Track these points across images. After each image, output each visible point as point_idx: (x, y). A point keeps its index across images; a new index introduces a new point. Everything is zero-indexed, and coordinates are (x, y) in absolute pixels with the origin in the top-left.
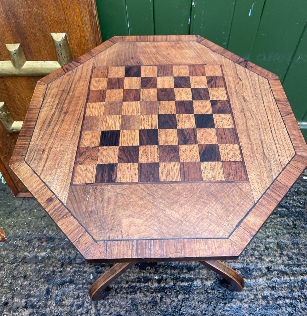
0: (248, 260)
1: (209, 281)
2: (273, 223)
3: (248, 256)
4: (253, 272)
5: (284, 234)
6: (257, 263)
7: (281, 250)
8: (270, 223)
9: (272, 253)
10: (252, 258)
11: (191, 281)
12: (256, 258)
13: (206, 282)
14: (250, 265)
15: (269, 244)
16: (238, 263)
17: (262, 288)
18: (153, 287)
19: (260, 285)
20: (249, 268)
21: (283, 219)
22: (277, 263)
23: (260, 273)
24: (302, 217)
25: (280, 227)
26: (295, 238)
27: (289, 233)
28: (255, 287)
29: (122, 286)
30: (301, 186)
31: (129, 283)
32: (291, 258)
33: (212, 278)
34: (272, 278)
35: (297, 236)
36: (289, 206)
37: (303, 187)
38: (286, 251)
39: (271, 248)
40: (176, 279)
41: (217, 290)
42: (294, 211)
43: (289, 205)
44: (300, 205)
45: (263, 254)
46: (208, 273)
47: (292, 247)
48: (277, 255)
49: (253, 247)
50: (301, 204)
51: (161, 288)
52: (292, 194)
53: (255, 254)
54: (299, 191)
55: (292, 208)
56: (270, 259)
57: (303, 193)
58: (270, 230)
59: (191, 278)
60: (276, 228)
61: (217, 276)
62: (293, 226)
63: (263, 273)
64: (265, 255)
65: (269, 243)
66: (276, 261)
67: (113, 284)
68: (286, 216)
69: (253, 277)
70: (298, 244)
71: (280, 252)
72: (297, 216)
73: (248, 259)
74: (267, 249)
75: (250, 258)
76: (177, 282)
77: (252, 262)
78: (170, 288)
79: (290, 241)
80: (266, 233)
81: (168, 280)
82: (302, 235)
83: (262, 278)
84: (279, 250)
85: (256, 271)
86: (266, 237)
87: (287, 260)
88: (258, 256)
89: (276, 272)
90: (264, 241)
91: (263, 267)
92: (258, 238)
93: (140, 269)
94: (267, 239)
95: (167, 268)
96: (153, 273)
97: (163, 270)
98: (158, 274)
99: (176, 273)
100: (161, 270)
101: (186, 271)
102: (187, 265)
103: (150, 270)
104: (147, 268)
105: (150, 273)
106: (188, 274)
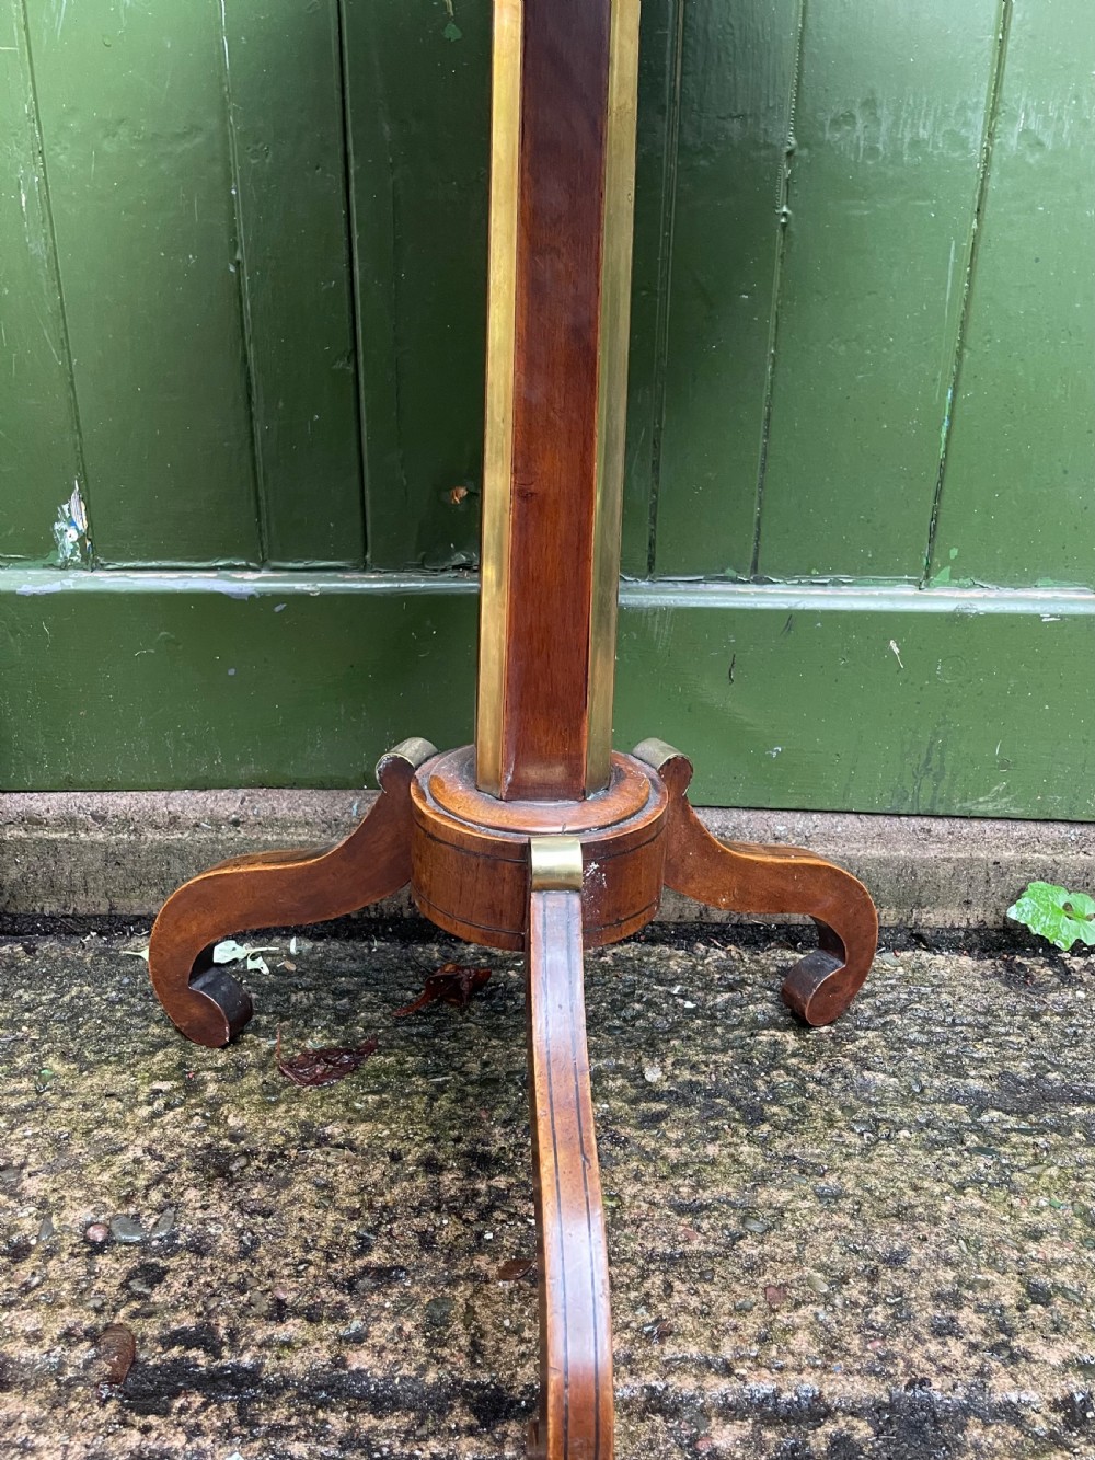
0: (916, 1356)
2: (1054, 1171)
3: (917, 1337)
4: (963, 1427)
6: (983, 1374)
8: (1034, 1170)
9: (1076, 1316)
10: (945, 1344)
12: (974, 1347)
14: (936, 1385)
15: (1047, 1273)
20: (928, 1405)
23: (1014, 1435)
39: (1062, 1290)
45: (1017, 1324)
49: (948, 1288)
53: (962, 1323)
58: (1043, 1203)
60: (1074, 1193)
63: (1036, 1436)
64: (1034, 1328)
65: (1049, 1266)
73: (920, 1349)
74: (1039, 1295)
75: (933, 1347)
77: (945, 1369)
80: (1015, 1217)
85: (987, 1425)
86: (1018, 1237)
88: (985, 1333)
90: (1015, 1255)
91: (1032, 1395)
92: (967, 1241)
93: (127, 1407)
94: (1031, 1246)
95: (323, 1405)
96: (218, 1431)
97: (299, 1413)
98: (255, 1438)
99: (388, 1433)
100: (279, 1415)
101: (466, 1420)
102: (483, 1387)
103: (197, 1412)
104: (178, 1403)
105: (195, 1432)
106: (479, 1436)
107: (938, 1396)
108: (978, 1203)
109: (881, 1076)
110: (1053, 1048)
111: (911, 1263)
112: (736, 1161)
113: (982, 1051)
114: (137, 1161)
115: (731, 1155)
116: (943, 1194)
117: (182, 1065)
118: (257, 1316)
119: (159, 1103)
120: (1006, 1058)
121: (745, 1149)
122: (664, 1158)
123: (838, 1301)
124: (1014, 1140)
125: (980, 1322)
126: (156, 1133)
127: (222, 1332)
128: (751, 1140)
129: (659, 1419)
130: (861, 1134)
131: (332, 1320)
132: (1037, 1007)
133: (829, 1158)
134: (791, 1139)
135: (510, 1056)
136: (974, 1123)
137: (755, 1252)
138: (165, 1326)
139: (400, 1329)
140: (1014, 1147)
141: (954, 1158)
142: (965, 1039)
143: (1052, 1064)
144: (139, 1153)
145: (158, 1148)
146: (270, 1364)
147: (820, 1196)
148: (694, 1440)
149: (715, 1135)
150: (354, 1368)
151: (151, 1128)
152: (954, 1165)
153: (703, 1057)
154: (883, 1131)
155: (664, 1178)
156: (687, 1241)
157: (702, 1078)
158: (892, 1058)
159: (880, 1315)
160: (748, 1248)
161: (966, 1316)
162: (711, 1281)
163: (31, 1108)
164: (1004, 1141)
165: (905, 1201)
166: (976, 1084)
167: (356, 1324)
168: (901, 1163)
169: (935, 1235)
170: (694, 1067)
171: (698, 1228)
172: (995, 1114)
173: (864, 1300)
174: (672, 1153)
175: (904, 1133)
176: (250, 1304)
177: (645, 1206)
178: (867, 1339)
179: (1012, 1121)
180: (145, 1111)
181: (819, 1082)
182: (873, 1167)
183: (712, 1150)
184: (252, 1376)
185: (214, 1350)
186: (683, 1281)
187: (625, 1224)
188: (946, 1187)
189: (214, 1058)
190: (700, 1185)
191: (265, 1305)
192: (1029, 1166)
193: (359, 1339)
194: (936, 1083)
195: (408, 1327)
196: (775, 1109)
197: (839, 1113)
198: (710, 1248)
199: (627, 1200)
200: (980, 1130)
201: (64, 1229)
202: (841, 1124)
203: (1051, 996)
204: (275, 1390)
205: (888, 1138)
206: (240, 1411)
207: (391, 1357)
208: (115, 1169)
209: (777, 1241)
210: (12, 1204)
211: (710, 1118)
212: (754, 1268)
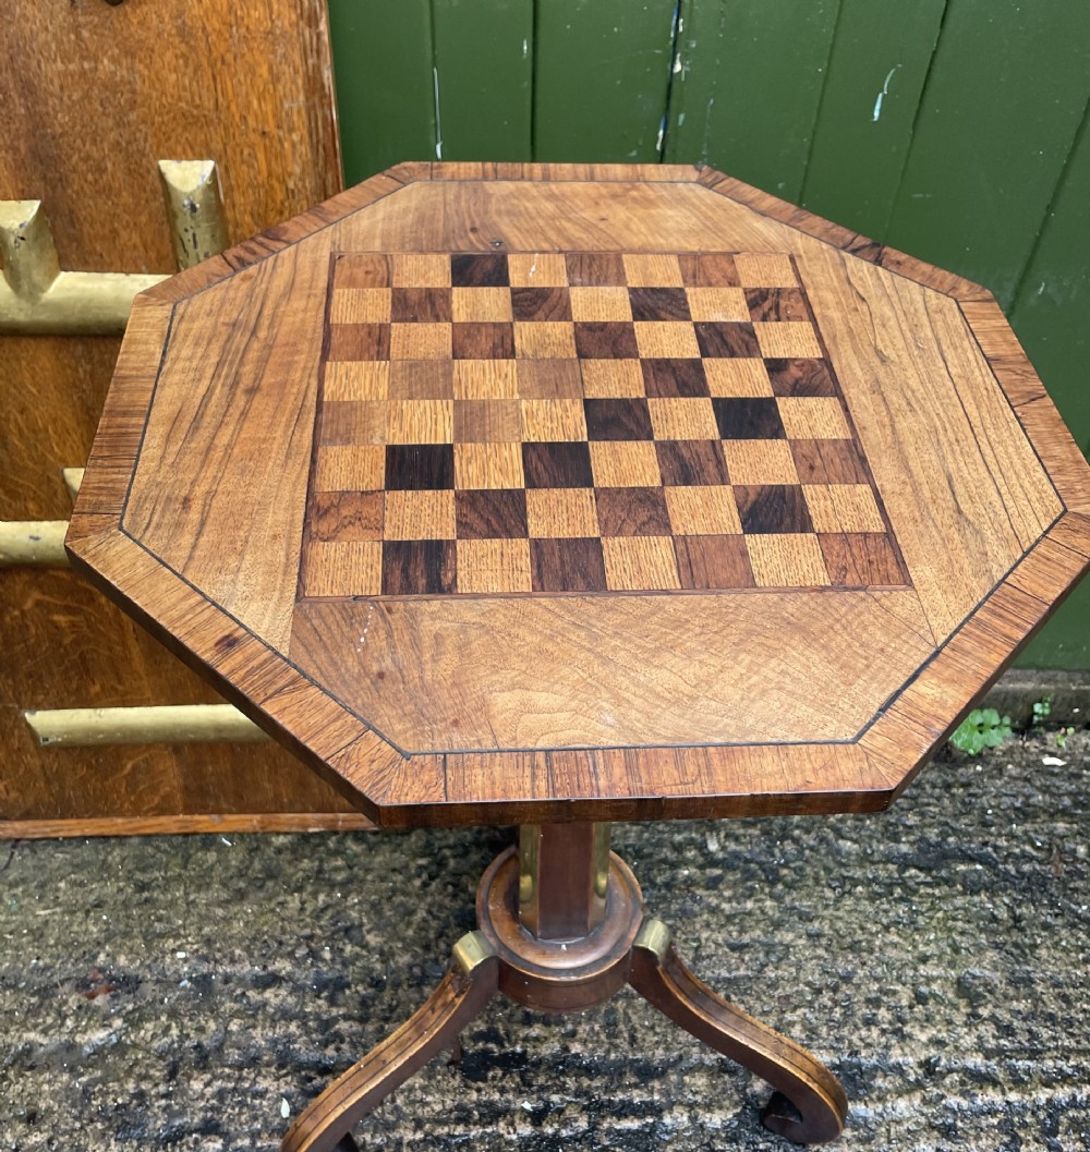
0: (854, 1038)
1: (717, 1111)
2: (940, 914)
3: (856, 1026)
4: (874, 1077)
5: (980, 949)
6: (887, 1047)
7: (970, 1004)
8: (930, 914)
9: (938, 1012)
10: (869, 1030)
11: (652, 1115)
12: (884, 1032)
13: (708, 1115)
14: (864, 1054)
15: (928, 985)
16: (820, 1048)
17: (909, 1131)
18: (514, 1137)
19: (899, 1122)
20: (859, 1066)
21: (976, 899)
22: (956, 1048)
23: (899, 1081)
24: (1042, 893)
25: (967, 926)
26: (1018, 962)
27: (998, 947)
28: (883, 1129)
29: (401, 1138)
30: (1038, 789)
31: (427, 1126)
32: (1007, 1031)
33: (727, 1103)
34: (943, 1097)
35: (1026, 955)
36: (994, 855)
37: (1044, 793)
38: (990, 1006)
39: (935, 996)
40: (597, 1109)
41: (748, 1143)
42: (1013, 872)
43: (995, 851)
44: (1035, 853)
45: (908, 1017)
46: (714, 1087)
47: (1011, 992)
48: (959, 1019)
49: (873, 995)
50: (1038, 849)
51: (542, 1141)
52: (1006, 815)
53: (880, 1017)
54: (1029, 805)
55: (1005, 862)
56: (935, 1032)
57: (1045, 811)
58: (932, 937)
59: (652, 1103)
60: (950, 930)
61: (746, 1094)
62: (1011, 922)
63: (909, 1082)
64: (916, 1019)
65: (929, 980)
66: (956, 1041)
67: (368, 1131)
68: (987, 890)
69: (874, 1096)
70: (1032, 981)
71: (969, 1010)
72: (1024, 890)
73: (857, 1033)
74: (921, 999)
75: (864, 1033)
76: (603, 1117)
77: (868, 1045)
78: (576, 1140)
79: (1003, 971)
80: (915, 947)
81: (567, 1112)
82: (1043, 952)
83: (906, 1097)
84: (962, 1003)
85: (886, 1076)
86: (915, 961)
87: (994, 1036)
88: (890, 1023)
89: (956, 1077)
90: (911, 973)
91: (911, 1060)
92: (887, 964)
93: (467, 1077)
94: (922, 968)
95: (563, 1073)
96: (514, 1090)
97: (551, 1078)
98: (533, 1093)
99: (597, 1088)
100: (541, 1080)
101: (633, 1080)
102: (637, 1060)
103: (501, 1079)
104: (490, 1074)
105: (503, 1091)
106: (641, 1089)
107: (863, 1061)
108: (896, 939)
109: (849, 843)
110: (955, 815)
111: (855, 980)
112: (763, 912)
113: (912, 820)
114: (424, 920)
115: (760, 908)
116: (878, 933)
117: (429, 845)
118: (517, 1022)
119: (425, 876)
120: (925, 826)
121: (769, 903)
122: (723, 911)
123: (816, 1005)
124: (922, 891)
125: (888, 1016)
126: (429, 899)
127: (502, 1032)
128: (772, 896)
129: (727, 1077)
130: (834, 889)
131: (557, 1025)
132: (950, 779)
133: (815, 907)
134: (795, 894)
135: (626, 832)
136: (901, 878)
137: (773, 975)
138: (471, 1029)
139: (592, 1029)
140: (921, 896)
141: (886, 906)
142: (902, 809)
143: (952, 828)
144: (425, 915)
145: (434, 910)
146: (530, 1050)
147: (810, 936)
148: (745, 1087)
149: (750, 893)
150: (573, 1052)
151: (426, 894)
152: (886, 911)
153: (742, 831)
154: (848, 887)
155: (723, 926)
156: (738, 969)
157: (742, 848)
158: (856, 827)
159: (837, 1013)
160: (770, 973)
161: (883, 1014)
162: (751, 995)
163: (349, 881)
164: (915, 892)
165: (856, 938)
166: (904, 848)
167: (570, 1027)
168: (855, 910)
169: (871, 960)
170: (737, 839)
171: (743, 960)
172: (913, 871)
173: (830, 1004)
174: (725, 906)
175: (860, 889)
176: (511, 1015)
177: (713, 946)
178: (830, 1029)
179: (922, 875)
180: (417, 883)
181: (812, 849)
182: (840, 914)
183: (749, 905)
184: (522, 1058)
185: (500, 1044)
186: (736, 995)
187: (703, 959)
188: (880, 926)
189: (446, 837)
190: (742, 931)
191: (519, 1015)
192: (928, 910)
193: (573, 1034)
194: (882, 847)
195: (597, 1028)
196: (785, 872)
197: (822, 873)
198: (750, 973)
199: (703, 941)
200: (903, 884)
201: (399, 969)
202: (824, 882)
203: (961, 770)
204: (537, 1064)
205: (849, 893)
206: (522, 1078)
207: (590, 1046)
208: (414, 926)
209: (784, 967)
210: (364, 953)
211: (747, 880)
212: (774, 985)
